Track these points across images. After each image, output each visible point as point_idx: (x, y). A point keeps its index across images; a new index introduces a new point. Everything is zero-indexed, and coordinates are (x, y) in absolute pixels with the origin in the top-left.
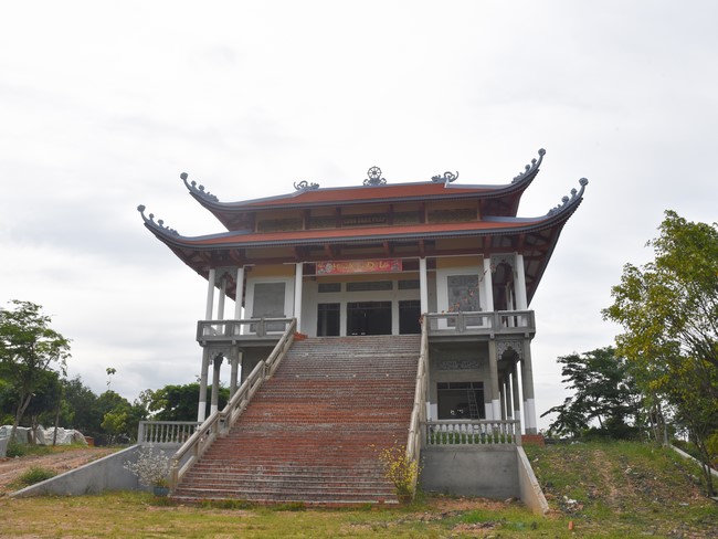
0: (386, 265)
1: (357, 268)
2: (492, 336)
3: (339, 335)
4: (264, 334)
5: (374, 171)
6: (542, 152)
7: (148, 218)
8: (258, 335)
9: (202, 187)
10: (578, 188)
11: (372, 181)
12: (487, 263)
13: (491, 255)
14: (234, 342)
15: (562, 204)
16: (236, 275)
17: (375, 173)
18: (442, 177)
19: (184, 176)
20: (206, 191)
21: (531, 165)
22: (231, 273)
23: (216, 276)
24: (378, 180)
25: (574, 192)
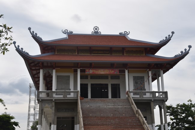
0: (113, 72)
1: (102, 72)
2: (153, 100)
3: (88, 98)
4: (66, 97)
5: (96, 28)
6: (173, 33)
7: (17, 47)
8: (64, 97)
9: (36, 34)
10: (188, 49)
11: (95, 32)
12: (150, 73)
13: (151, 70)
14: (54, 100)
15: (180, 54)
16: (52, 72)
17: (96, 29)
18: (123, 33)
19: (30, 29)
20: (38, 36)
21: (168, 37)
22: (50, 71)
23: (43, 72)
24: (97, 32)
25: (185, 50)
